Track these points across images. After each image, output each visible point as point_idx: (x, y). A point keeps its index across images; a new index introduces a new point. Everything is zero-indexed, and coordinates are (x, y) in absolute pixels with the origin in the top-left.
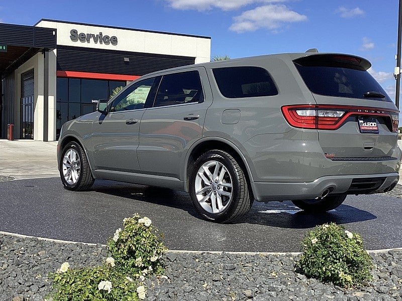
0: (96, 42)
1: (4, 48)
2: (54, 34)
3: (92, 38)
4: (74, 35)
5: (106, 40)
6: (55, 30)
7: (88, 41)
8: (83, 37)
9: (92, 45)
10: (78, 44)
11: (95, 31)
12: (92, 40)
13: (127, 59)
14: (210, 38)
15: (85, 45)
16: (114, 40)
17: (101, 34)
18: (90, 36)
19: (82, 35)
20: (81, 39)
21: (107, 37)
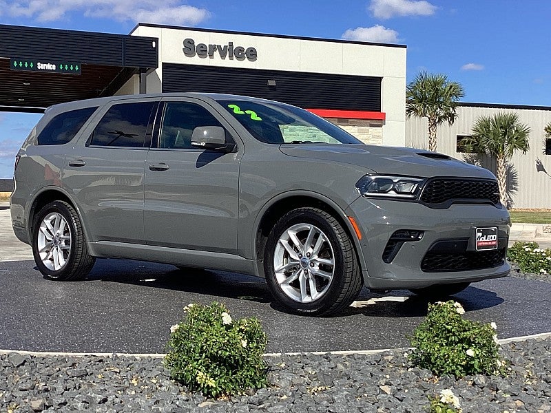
0: (223, 56)
1: (77, 69)
2: (154, 46)
3: (217, 51)
4: (189, 47)
5: (239, 53)
6: (156, 40)
7: (211, 56)
8: (203, 51)
9: (217, 61)
10: (196, 60)
11: (222, 40)
12: (217, 54)
13: (272, 83)
14: (405, 47)
15: (206, 62)
16: (252, 54)
17: (231, 44)
18: (214, 48)
19: (202, 46)
20: (200, 53)
21: (240, 49)
